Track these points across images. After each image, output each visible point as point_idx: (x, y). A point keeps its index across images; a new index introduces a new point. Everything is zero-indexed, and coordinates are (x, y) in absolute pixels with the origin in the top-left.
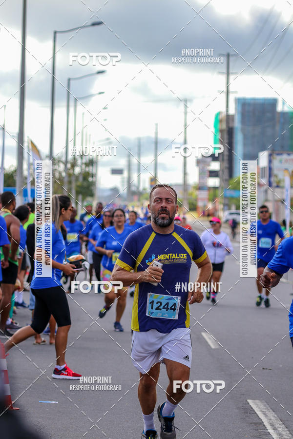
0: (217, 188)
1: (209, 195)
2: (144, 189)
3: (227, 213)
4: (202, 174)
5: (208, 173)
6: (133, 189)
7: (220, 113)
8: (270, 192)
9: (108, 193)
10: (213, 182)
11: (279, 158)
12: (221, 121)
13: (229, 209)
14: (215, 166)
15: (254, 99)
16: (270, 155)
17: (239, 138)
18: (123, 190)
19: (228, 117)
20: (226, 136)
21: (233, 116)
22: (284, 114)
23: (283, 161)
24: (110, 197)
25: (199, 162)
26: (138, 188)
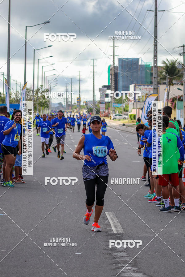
0: (110, 102)
1: (105, 106)
2: (74, 103)
4: (102, 96)
5: (105, 95)
6: (69, 103)
7: (110, 66)
8: (135, 104)
9: (57, 105)
10: (107, 100)
11: (139, 87)
12: (111, 70)
13: (115, 113)
15: (127, 59)
16: (135, 87)
17: (120, 78)
18: (64, 104)
19: (114, 67)
20: (113, 77)
21: (117, 67)
22: (142, 66)
23: (141, 89)
24: (58, 107)
25: (100, 90)
26: (71, 103)
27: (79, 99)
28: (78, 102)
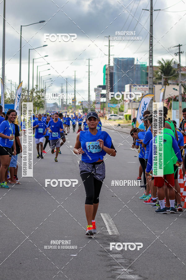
0: (105, 102)
1: (101, 106)
2: (70, 103)
3: (110, 115)
4: (97, 96)
5: (100, 95)
6: (64, 103)
7: (106, 65)
8: (130, 104)
9: (53, 106)
10: (103, 100)
11: (135, 87)
12: (106, 69)
13: (111, 113)
14: (104, 92)
16: (130, 87)
17: (115, 78)
18: (59, 104)
19: (110, 67)
20: (108, 77)
21: (113, 67)
22: (137, 65)
23: (137, 89)
24: (53, 108)
25: (95, 90)
26: (67, 103)
27: (74, 100)
28: (73, 102)
